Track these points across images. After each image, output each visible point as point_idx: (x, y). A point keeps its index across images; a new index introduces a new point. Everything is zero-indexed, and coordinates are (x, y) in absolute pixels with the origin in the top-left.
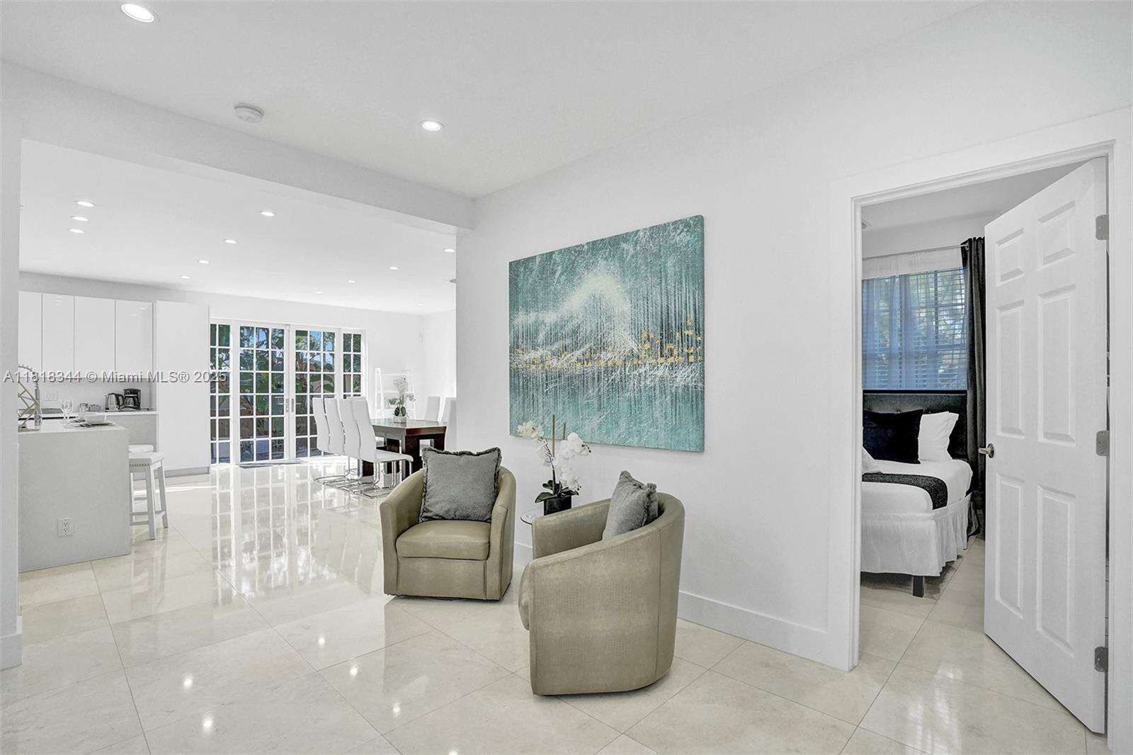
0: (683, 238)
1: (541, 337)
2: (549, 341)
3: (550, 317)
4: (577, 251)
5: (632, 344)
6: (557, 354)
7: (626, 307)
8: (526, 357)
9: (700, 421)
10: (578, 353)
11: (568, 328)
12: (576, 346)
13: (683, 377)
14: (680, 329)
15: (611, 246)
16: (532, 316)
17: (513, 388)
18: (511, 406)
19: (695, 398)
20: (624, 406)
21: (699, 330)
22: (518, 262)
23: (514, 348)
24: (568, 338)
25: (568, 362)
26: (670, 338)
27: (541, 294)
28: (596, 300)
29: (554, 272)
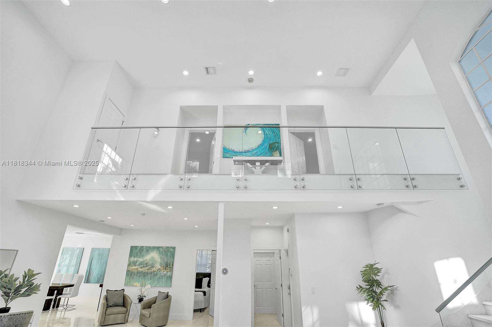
0: (172, 250)
1: (137, 264)
2: (139, 265)
3: (141, 260)
4: (150, 247)
5: (160, 267)
6: (142, 268)
7: (159, 260)
8: (132, 268)
9: (171, 281)
10: (147, 268)
11: (146, 262)
12: (147, 266)
13: (169, 274)
14: (169, 265)
15: (158, 248)
16: (136, 259)
17: (127, 275)
18: (126, 279)
19: (171, 278)
20: (156, 279)
21: (173, 266)
22: (133, 247)
23: (129, 265)
24: (144, 264)
25: (145, 270)
26: (167, 267)
27: (139, 255)
28: (153, 258)
29: (143, 251)
